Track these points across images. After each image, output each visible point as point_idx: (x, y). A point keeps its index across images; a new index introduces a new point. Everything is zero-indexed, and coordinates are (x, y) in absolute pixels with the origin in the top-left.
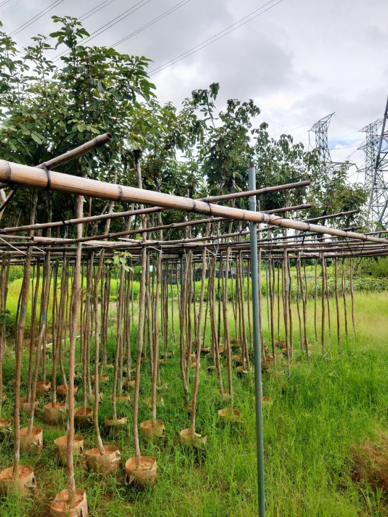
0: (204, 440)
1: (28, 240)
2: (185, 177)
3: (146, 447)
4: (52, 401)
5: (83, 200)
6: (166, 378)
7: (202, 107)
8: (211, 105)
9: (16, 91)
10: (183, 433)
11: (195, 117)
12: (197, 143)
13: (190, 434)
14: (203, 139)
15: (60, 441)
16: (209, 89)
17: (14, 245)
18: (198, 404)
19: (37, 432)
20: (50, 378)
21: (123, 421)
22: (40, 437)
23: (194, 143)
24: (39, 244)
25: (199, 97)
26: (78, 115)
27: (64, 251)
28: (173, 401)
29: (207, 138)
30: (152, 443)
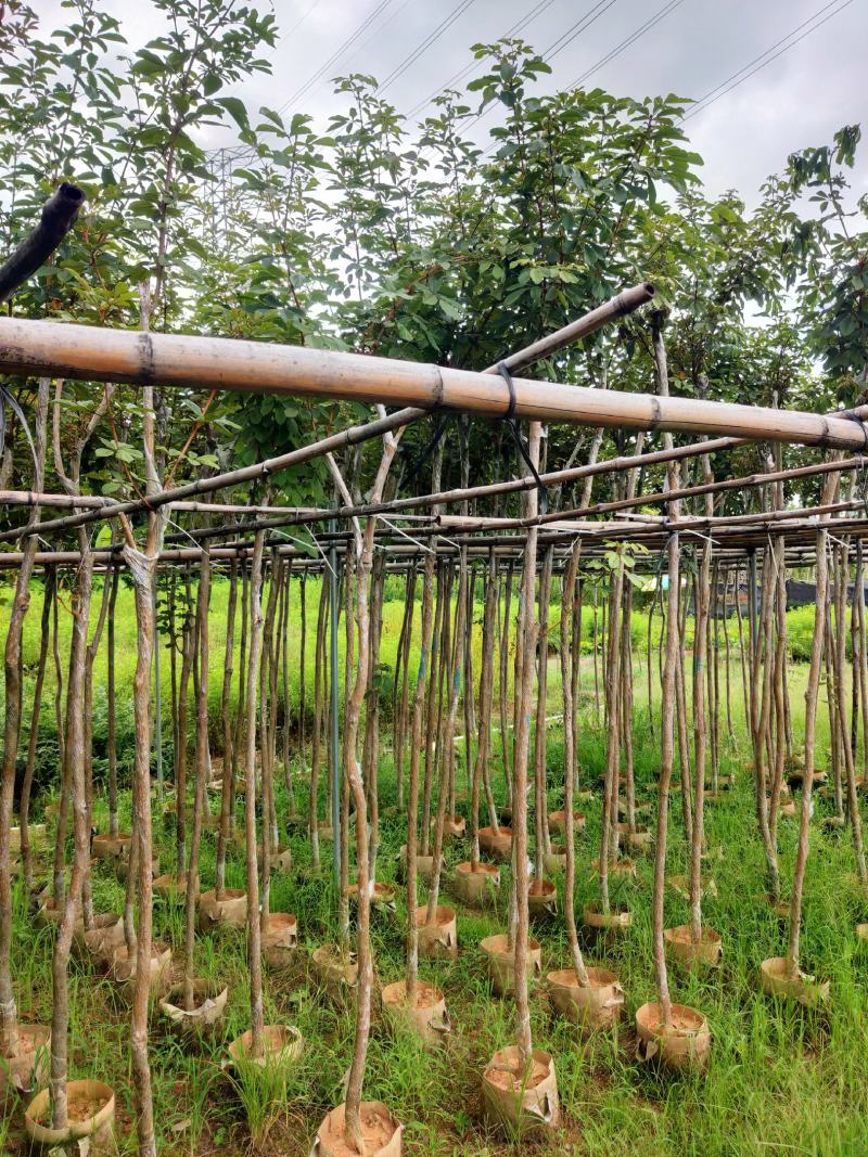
0: (824, 991)
1: (427, 523)
2: (764, 363)
3: (680, 986)
4: (470, 858)
5: (540, 432)
6: (718, 833)
7: (814, 191)
8: (839, 181)
9: (404, 215)
10: (768, 965)
11: (791, 217)
12: (801, 279)
13: (787, 971)
14: (815, 267)
15: (494, 944)
16: (832, 145)
17: (409, 533)
18: (806, 903)
19: (445, 918)
20: (463, 811)
21: (624, 919)
22: (451, 929)
23: (791, 281)
24: (452, 530)
25: (807, 167)
26: (530, 249)
27: (490, 544)
28: (740, 888)
29: (827, 263)
30: (694, 978)
